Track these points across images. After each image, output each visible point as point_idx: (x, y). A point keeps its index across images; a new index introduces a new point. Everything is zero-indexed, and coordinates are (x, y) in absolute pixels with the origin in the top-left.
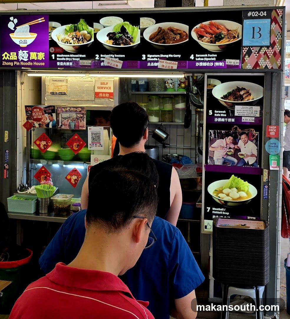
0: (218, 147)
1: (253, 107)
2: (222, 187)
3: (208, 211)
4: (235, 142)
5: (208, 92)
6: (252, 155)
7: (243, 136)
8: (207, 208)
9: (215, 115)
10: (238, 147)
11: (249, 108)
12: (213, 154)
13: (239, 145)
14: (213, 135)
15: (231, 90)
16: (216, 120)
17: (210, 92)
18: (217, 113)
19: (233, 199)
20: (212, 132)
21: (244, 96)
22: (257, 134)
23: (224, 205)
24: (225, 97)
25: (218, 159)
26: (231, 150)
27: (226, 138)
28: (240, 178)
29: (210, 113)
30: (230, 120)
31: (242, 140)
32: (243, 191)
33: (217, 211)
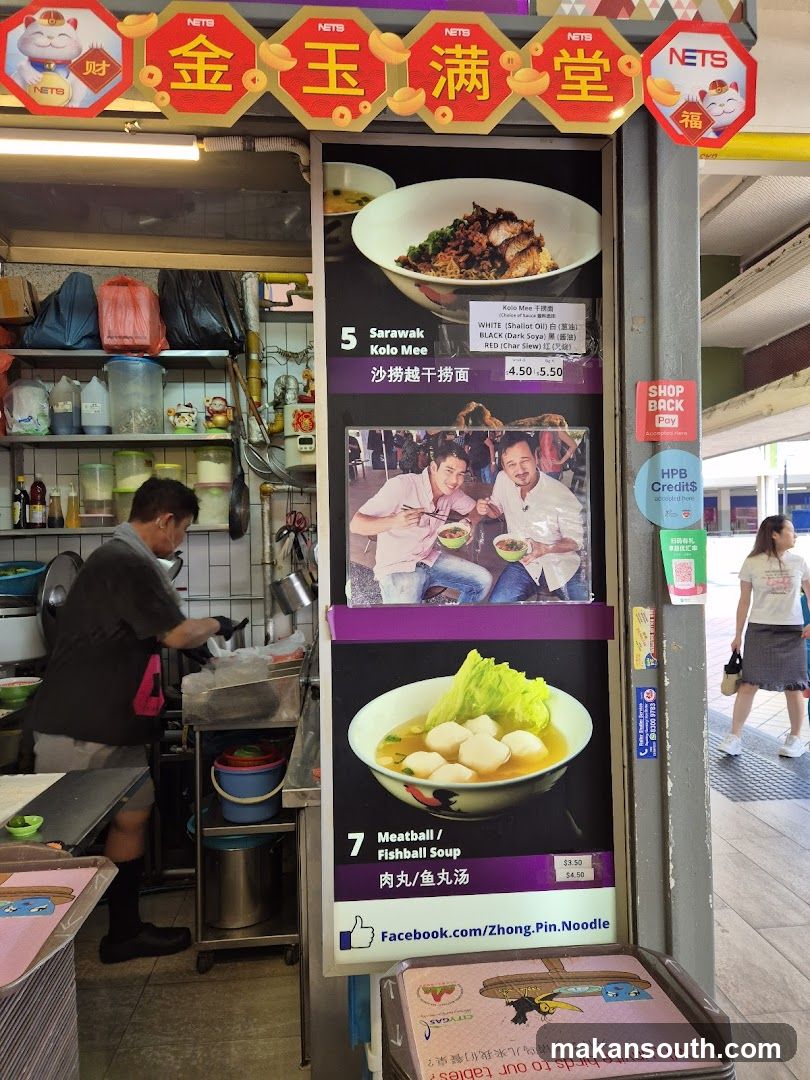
0: (393, 515)
1: (555, 305)
2: (422, 719)
3: (355, 852)
4: (478, 483)
5: (334, 234)
6: (562, 545)
7: (516, 454)
8: (351, 836)
9: (373, 350)
10: (491, 506)
11: (534, 312)
12: (373, 550)
13: (496, 498)
14: (366, 455)
15: (444, 224)
16: (379, 374)
17: (339, 229)
18: (381, 342)
19: (480, 776)
20: (359, 440)
21: (511, 253)
22: (578, 437)
23: (436, 809)
24: (418, 259)
25: (395, 576)
26: (461, 525)
27: (433, 464)
28: (506, 664)
29: (347, 342)
30: (445, 373)
31: (511, 471)
32: (525, 726)
33: (401, 845)
